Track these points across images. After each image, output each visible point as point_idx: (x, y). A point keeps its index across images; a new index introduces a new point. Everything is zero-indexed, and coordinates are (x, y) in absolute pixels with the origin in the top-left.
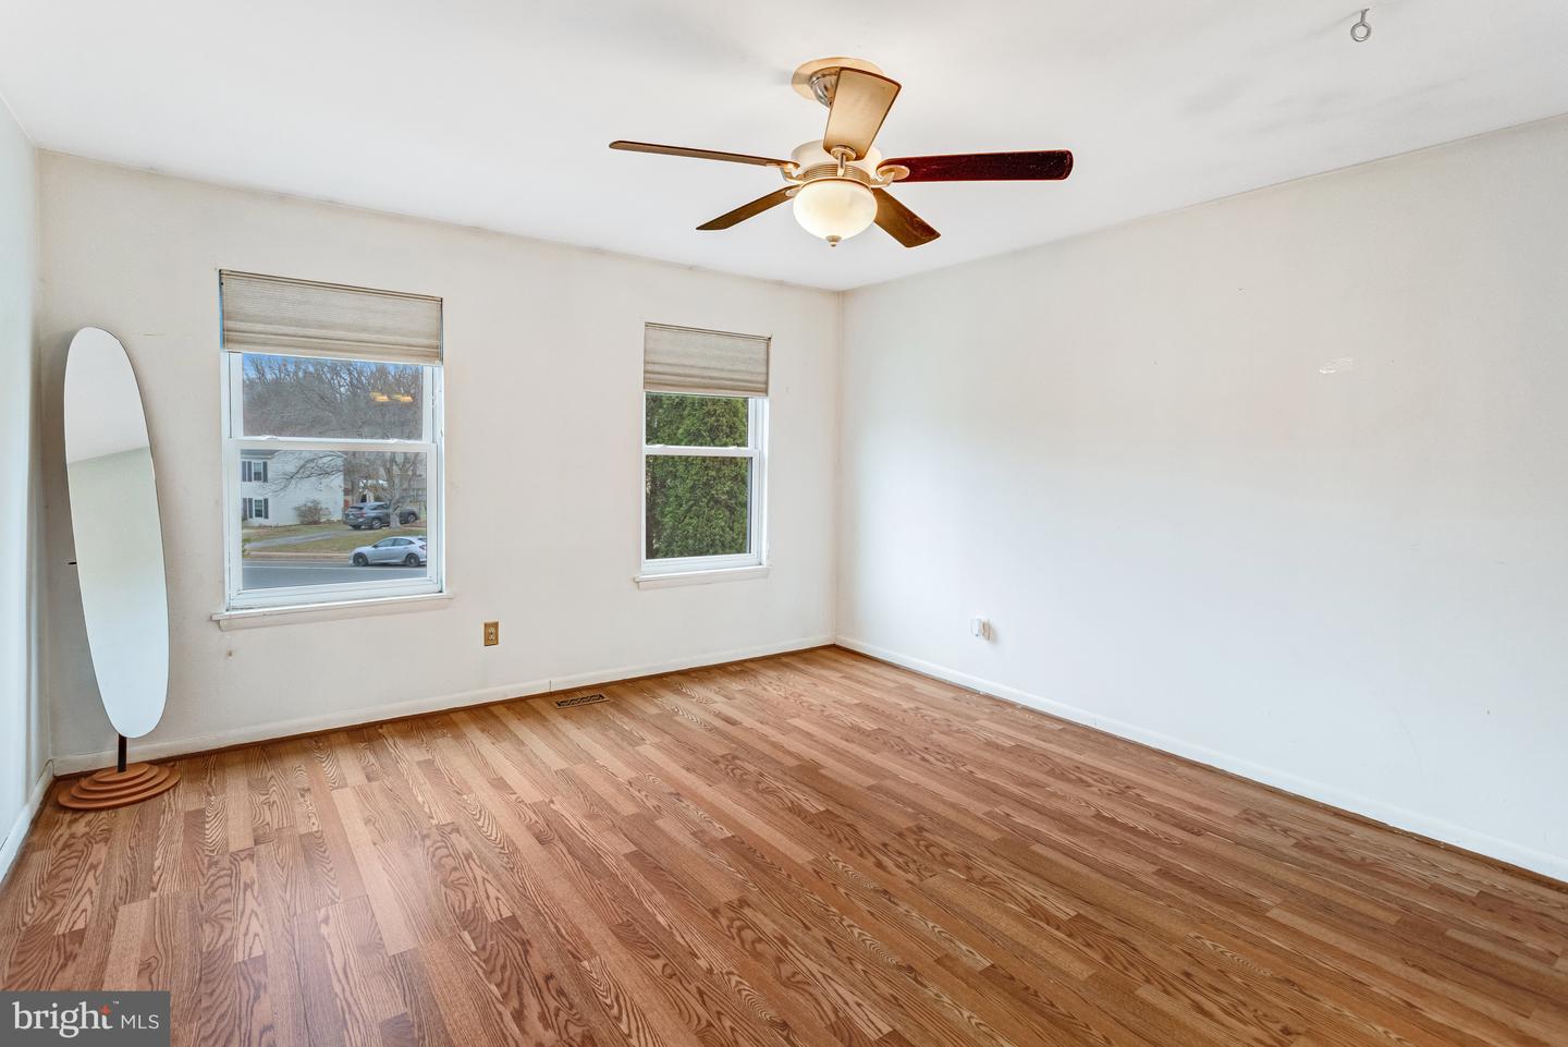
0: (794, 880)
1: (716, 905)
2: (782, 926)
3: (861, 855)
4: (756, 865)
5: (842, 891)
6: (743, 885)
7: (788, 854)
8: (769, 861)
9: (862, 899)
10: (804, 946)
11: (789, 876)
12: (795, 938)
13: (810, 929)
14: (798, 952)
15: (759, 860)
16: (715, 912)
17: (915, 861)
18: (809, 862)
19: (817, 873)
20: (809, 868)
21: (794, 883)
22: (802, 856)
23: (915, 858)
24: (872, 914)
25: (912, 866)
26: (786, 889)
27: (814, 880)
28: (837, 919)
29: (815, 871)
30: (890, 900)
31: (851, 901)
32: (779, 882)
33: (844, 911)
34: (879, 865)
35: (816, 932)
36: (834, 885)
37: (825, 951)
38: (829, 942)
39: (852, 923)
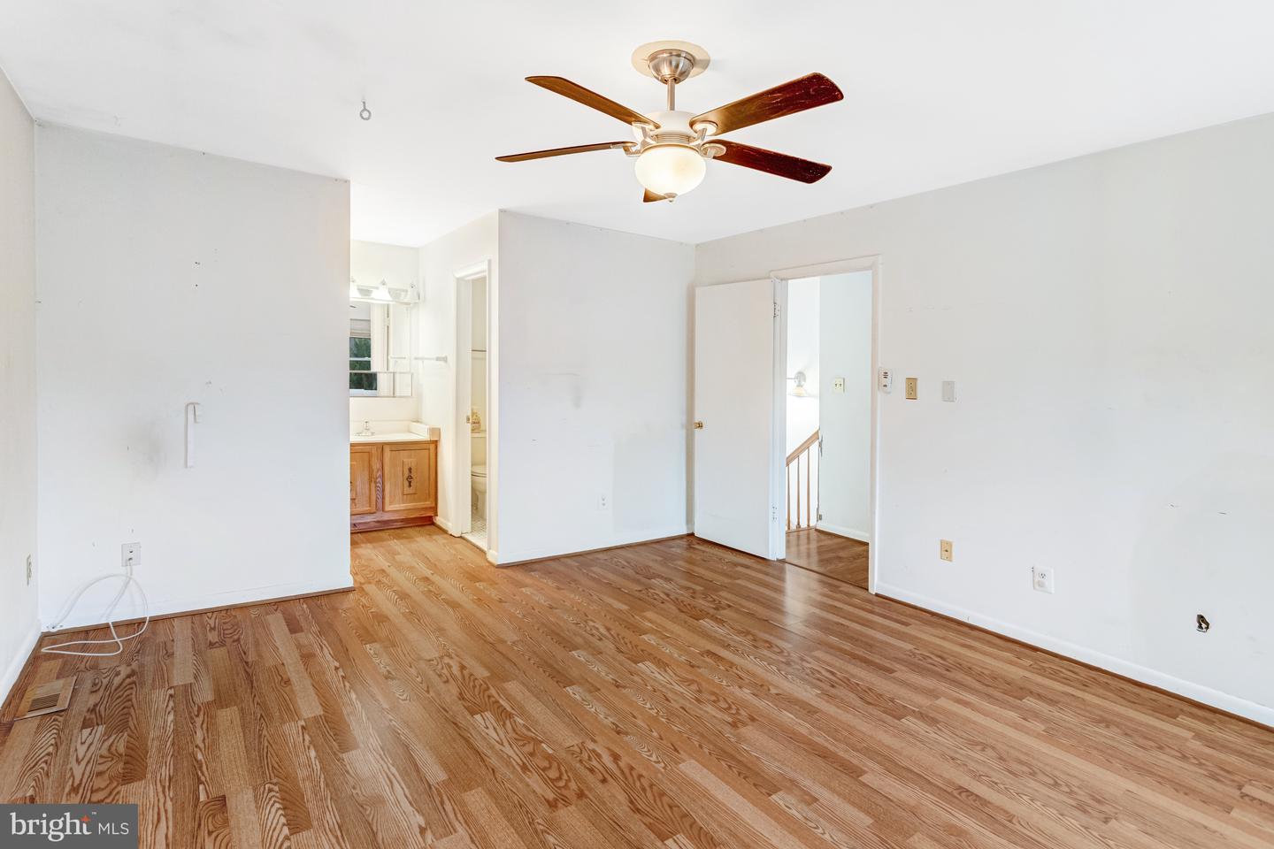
0: (696, 743)
1: (754, 724)
2: (701, 709)
3: (632, 769)
4: (733, 758)
5: (655, 734)
6: (740, 739)
7: (705, 770)
8: (722, 762)
9: (640, 727)
10: (684, 698)
11: (701, 746)
12: (691, 703)
13: (681, 707)
14: (688, 695)
15: (733, 763)
16: (753, 719)
17: (581, 761)
18: (684, 761)
19: (676, 750)
20: (683, 755)
21: (696, 740)
22: (691, 768)
23: (578, 765)
24: (634, 717)
25: (585, 756)
26: (702, 735)
27: (679, 743)
28: (661, 713)
29: (678, 752)
30: (617, 726)
31: (648, 726)
32: (710, 742)
33: (655, 719)
34: (616, 758)
35: (677, 706)
36: (662, 739)
37: (670, 695)
38: (667, 700)
39: (651, 711)
